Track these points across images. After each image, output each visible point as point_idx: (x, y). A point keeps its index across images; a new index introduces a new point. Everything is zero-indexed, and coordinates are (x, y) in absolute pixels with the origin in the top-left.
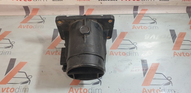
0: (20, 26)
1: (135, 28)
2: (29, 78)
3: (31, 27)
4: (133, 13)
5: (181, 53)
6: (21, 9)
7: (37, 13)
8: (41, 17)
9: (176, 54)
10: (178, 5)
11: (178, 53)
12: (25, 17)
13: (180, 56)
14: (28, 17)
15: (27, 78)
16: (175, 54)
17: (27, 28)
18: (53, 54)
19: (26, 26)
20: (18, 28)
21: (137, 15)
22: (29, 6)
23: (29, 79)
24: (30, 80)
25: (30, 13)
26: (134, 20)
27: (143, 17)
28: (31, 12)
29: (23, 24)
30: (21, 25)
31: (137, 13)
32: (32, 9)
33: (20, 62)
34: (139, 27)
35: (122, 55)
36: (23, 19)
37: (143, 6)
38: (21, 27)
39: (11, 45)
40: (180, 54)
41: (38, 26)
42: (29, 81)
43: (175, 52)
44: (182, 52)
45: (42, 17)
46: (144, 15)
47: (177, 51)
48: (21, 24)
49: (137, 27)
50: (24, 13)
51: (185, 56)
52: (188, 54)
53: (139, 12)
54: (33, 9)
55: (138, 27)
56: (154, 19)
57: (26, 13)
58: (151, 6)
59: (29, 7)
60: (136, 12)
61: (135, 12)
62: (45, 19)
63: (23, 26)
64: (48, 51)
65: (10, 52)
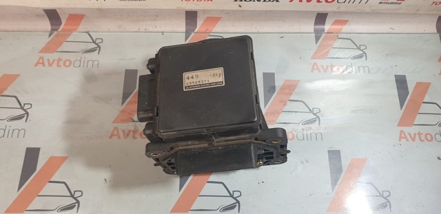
0: (41, 61)
1: (318, 69)
2: (75, 196)
3: (67, 63)
4: (313, 31)
5: (415, 134)
6: (38, 16)
7: (79, 25)
8: (89, 35)
9: (405, 137)
10: (419, 12)
11: (409, 134)
12: (50, 35)
13: (414, 140)
14: (57, 36)
15: (72, 196)
16: (403, 136)
17: (58, 65)
18: (128, 135)
19: (54, 60)
20: (36, 65)
21: (324, 35)
22: (59, 8)
23: (75, 199)
24: (78, 202)
25: (61, 24)
26: (314, 47)
27: (338, 40)
28: (64, 22)
29: (47, 56)
30: (42, 58)
31: (324, 30)
32: (67, 16)
33: (49, 156)
34: (327, 66)
36: (44, 40)
37: (340, 12)
38: (43, 64)
39: (24, 113)
40: (413, 136)
41: (86, 62)
42: (77, 204)
43: (402, 132)
44: (417, 132)
45: (94, 36)
46: (340, 36)
47: (407, 130)
48: (41, 55)
49: (322, 66)
50: (46, 25)
51: (423, 141)
52: (429, 137)
53: (327, 27)
54: (70, 15)
55: (325, 67)
56: (362, 48)
57: (51, 24)
58: (358, 13)
59: (58, 11)
60: (321, 27)
61: (318, 27)
62: (101, 41)
63: (48, 60)
64: (116, 128)
65: (22, 132)
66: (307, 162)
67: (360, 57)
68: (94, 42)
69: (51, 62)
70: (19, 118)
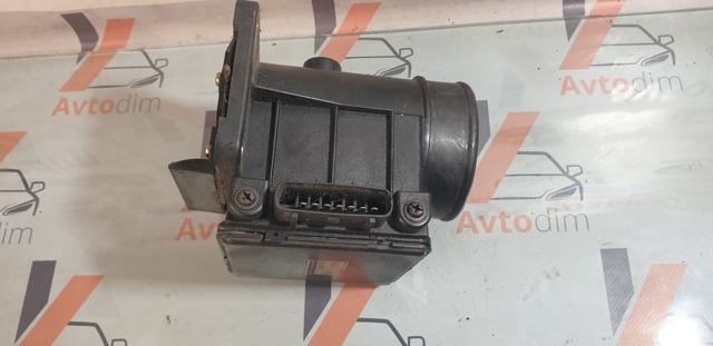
0: (62, 106)
1: (574, 87)
3: (107, 107)
4: (561, 16)
6: (56, 27)
7: (127, 37)
8: (145, 54)
12: (79, 59)
14: (91, 60)
17: (91, 112)
18: (209, 234)
19: (85, 103)
20: (54, 114)
21: (583, 21)
22: (87, 10)
25: (96, 39)
26: (564, 45)
27: (612, 29)
28: (101, 34)
30: (64, 100)
31: (583, 12)
32: (105, 24)
33: (71, 276)
34: (593, 82)
35: (514, 229)
36: (72, 67)
38: (66, 110)
39: (32, 198)
45: (153, 55)
46: (617, 21)
48: (64, 94)
49: (583, 82)
50: (73, 42)
53: (589, 7)
54: (109, 21)
55: (589, 85)
56: (664, 41)
57: (82, 41)
59: (88, 16)
60: (578, 6)
61: (570, 7)
62: (164, 63)
63: (75, 104)
64: (188, 221)
65: (26, 234)
66: (558, 274)
67: (661, 58)
68: (153, 66)
69: (79, 105)
70: (23, 208)
